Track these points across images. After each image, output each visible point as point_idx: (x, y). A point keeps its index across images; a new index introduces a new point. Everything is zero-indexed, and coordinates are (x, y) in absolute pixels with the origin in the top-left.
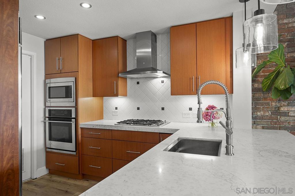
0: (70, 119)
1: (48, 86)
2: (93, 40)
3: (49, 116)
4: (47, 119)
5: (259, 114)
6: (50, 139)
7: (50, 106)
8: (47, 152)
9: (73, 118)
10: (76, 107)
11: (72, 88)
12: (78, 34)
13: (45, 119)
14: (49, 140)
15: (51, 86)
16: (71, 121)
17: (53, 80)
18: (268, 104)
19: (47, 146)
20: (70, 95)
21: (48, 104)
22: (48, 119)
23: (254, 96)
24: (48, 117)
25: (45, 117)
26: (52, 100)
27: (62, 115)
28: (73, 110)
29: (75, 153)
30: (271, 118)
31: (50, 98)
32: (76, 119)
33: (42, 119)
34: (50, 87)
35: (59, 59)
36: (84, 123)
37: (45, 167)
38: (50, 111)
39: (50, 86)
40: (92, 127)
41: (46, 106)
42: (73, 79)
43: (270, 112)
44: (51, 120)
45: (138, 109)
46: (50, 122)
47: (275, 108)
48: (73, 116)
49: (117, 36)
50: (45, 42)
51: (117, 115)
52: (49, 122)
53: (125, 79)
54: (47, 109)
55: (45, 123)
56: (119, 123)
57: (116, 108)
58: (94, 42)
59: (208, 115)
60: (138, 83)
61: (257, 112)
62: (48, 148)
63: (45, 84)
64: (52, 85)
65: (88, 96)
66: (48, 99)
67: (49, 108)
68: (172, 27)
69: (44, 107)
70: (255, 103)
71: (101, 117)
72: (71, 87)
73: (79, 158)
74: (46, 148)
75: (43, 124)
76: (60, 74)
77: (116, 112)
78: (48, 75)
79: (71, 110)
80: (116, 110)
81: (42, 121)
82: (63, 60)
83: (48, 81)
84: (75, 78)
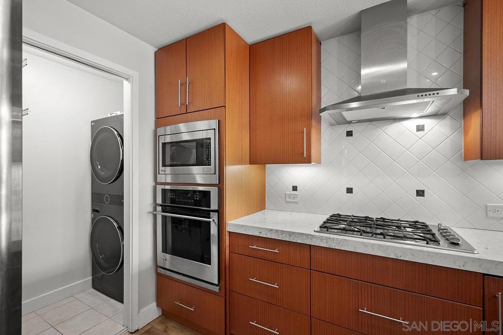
0: (207, 213)
1: (162, 140)
3: (162, 203)
4: (159, 208)
6: (165, 250)
7: (164, 182)
8: (158, 275)
9: (214, 211)
10: (220, 186)
11: (210, 143)
12: (225, 23)
13: (155, 210)
14: (162, 252)
15: (166, 142)
16: (209, 218)
17: (169, 129)
20: (208, 159)
21: (161, 178)
22: (161, 210)
24: (161, 205)
25: (156, 205)
26: (168, 170)
27: (190, 201)
28: (214, 192)
29: (216, 289)
31: (164, 165)
32: (220, 212)
33: (151, 209)
34: (165, 144)
35: (183, 83)
37: (155, 304)
38: (164, 191)
39: (165, 140)
40: (256, 234)
41: (158, 181)
42: (214, 124)
44: (167, 210)
45: (349, 190)
46: (166, 216)
48: (214, 205)
50: (155, 53)
51: (297, 203)
52: (162, 216)
54: (160, 188)
55: (155, 216)
57: (293, 187)
60: (349, 134)
62: (161, 268)
63: (156, 138)
65: (240, 162)
66: (161, 168)
67: (162, 187)
69: (154, 184)
72: (208, 141)
73: (226, 299)
74: (157, 267)
75: (151, 217)
76: (186, 114)
77: (295, 197)
78: (161, 120)
79: (209, 192)
80: (295, 192)
81: (150, 213)
82: (191, 84)
83: (161, 131)
84: (219, 121)
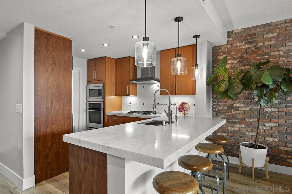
0: (100, 109)
1: (89, 88)
2: (115, 59)
3: (89, 107)
4: (88, 109)
5: (219, 108)
6: (90, 122)
9: (102, 109)
10: (104, 102)
11: (101, 90)
12: (105, 57)
13: (87, 109)
16: (101, 111)
17: (91, 85)
18: (226, 102)
19: (88, 126)
20: (101, 95)
21: (89, 100)
23: (217, 97)
25: (87, 108)
26: (91, 97)
27: (96, 106)
28: (102, 104)
30: (227, 112)
31: (89, 96)
32: (104, 109)
33: (85, 109)
34: (90, 89)
35: (95, 72)
36: (108, 112)
38: (89, 104)
41: (88, 101)
42: (102, 85)
43: (227, 107)
44: (90, 109)
45: (143, 104)
46: (90, 111)
47: (230, 105)
48: (102, 107)
49: (130, 57)
50: (87, 61)
51: (131, 108)
53: (136, 84)
54: (88, 103)
55: (87, 111)
56: (128, 112)
57: (130, 103)
58: (116, 60)
59: (180, 108)
60: (143, 87)
61: (218, 107)
62: (88, 127)
63: (87, 88)
64: (91, 88)
65: (111, 95)
67: (89, 103)
68: (162, 51)
69: (86, 102)
70: (217, 101)
71: (121, 109)
75: (85, 112)
76: (95, 81)
78: (89, 82)
79: (101, 104)
80: (130, 105)
82: (97, 73)
83: (89, 86)
84: (104, 84)
